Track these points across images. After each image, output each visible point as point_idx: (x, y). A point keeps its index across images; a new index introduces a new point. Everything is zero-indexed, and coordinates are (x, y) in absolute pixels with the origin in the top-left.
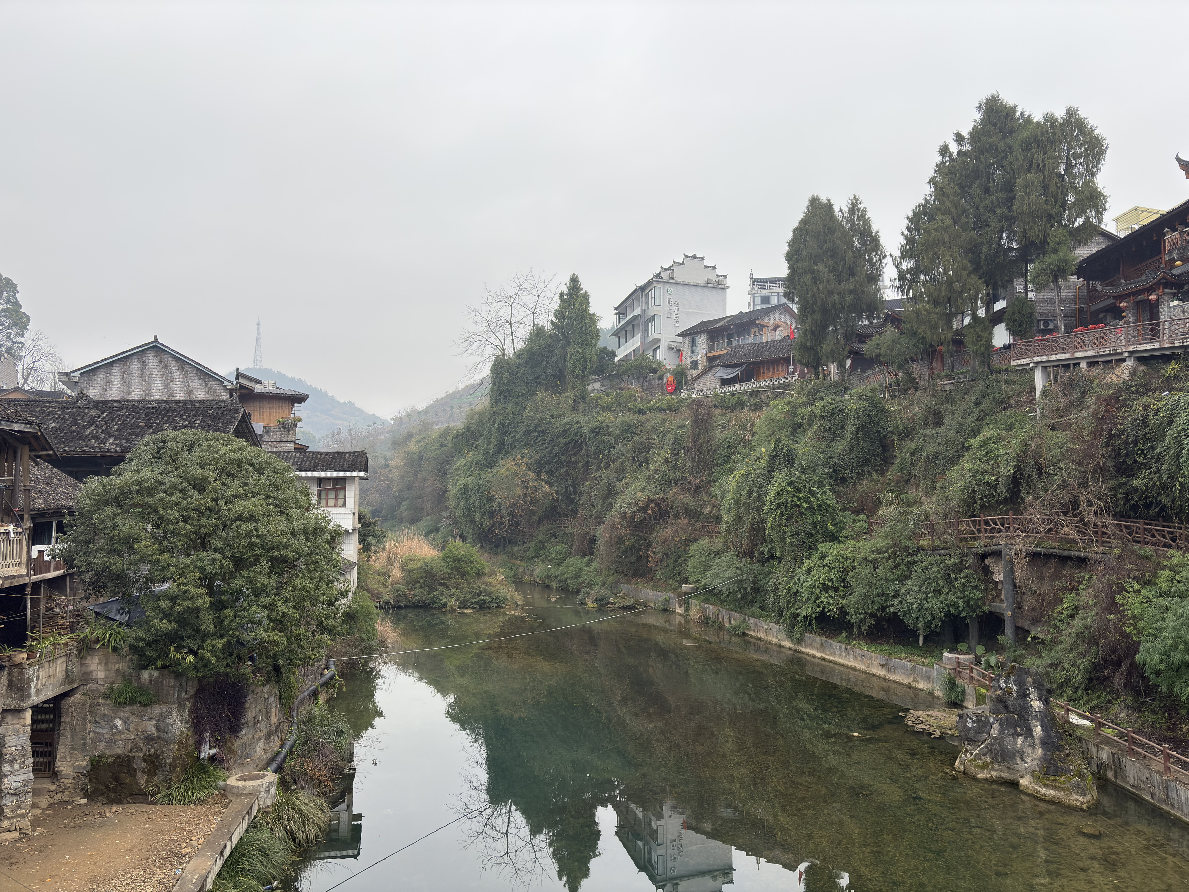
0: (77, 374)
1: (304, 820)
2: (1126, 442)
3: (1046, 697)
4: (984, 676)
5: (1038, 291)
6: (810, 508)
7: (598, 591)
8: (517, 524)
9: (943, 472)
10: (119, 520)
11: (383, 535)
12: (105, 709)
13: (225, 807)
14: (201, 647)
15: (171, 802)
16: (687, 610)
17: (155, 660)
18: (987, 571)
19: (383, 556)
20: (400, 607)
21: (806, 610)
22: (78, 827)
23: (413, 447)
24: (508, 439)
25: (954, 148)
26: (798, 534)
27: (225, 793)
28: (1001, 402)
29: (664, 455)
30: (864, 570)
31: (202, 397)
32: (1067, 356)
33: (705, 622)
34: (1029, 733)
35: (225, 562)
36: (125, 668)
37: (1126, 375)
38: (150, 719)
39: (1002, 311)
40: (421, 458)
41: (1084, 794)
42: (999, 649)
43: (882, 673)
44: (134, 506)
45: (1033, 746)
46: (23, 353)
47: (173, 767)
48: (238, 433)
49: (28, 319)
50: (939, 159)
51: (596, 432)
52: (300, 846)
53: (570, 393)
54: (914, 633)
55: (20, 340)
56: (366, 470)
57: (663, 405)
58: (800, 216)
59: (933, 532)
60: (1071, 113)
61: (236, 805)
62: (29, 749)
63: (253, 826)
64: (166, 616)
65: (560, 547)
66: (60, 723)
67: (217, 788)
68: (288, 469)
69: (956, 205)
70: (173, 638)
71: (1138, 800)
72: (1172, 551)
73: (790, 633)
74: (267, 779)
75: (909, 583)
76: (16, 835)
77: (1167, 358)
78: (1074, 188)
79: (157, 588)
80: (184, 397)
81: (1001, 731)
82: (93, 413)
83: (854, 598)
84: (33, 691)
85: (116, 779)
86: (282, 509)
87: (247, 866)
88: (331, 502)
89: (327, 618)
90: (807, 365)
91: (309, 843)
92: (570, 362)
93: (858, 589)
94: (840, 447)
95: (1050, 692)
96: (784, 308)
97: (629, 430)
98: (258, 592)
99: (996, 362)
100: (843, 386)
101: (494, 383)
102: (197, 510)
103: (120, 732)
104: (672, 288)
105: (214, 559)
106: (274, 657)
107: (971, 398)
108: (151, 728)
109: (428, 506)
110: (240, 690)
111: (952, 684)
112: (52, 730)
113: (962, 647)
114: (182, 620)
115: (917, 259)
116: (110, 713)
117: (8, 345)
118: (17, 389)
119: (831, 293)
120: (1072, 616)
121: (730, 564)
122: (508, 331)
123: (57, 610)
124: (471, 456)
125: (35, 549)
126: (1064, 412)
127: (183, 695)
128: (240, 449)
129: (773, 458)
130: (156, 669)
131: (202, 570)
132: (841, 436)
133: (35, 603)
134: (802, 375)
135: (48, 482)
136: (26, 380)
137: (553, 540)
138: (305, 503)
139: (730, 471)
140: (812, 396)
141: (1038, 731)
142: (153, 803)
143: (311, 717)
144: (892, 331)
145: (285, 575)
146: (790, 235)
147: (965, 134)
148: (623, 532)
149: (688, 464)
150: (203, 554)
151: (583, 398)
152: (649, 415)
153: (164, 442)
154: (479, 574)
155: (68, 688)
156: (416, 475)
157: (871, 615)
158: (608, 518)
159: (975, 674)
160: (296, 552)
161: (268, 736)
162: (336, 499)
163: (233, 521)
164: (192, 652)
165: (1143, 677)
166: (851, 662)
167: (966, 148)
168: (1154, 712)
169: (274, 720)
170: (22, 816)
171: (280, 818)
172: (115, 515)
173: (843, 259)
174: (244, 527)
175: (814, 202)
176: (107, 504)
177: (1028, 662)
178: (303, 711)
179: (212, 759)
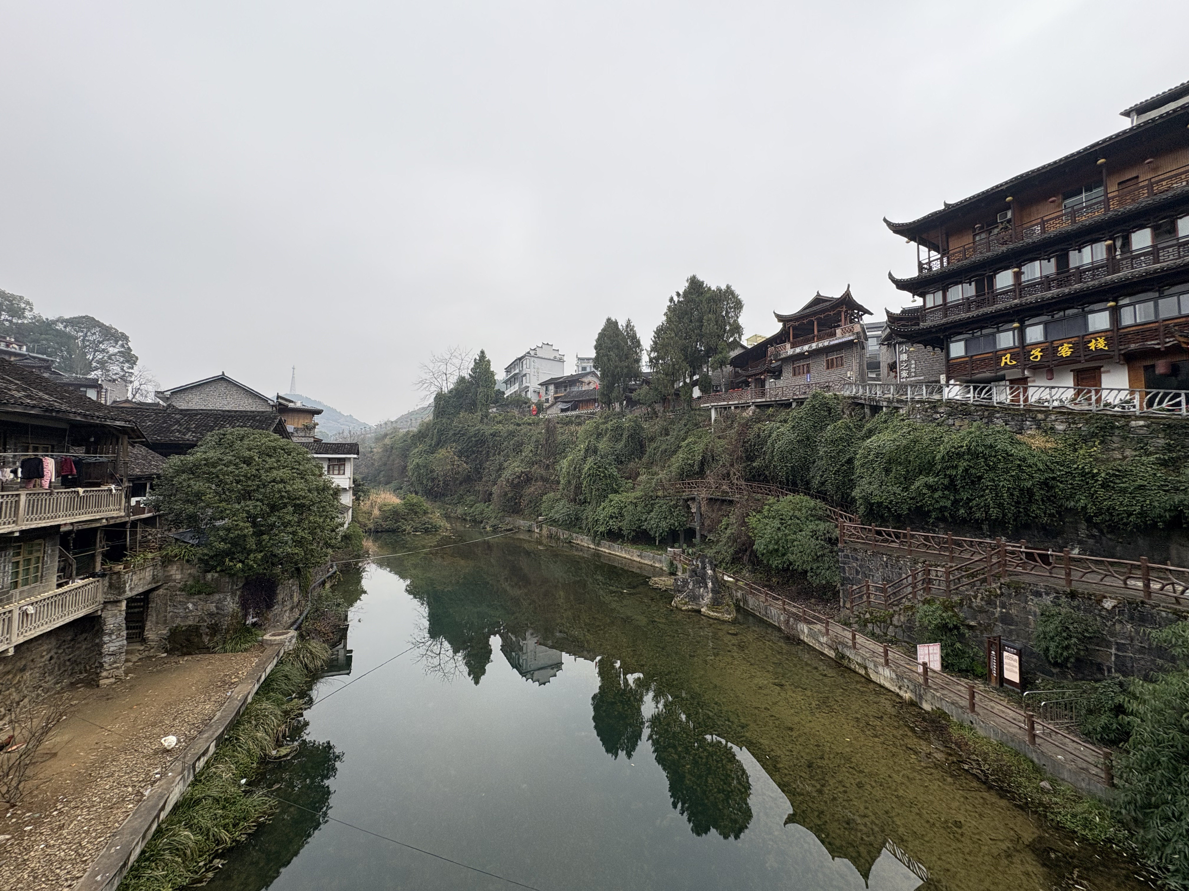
0: (169, 393)
1: (314, 657)
2: (751, 445)
3: (714, 568)
4: (686, 559)
5: (713, 371)
6: (605, 476)
7: (493, 521)
8: (448, 485)
9: (669, 459)
10: (192, 482)
11: (368, 491)
12: (181, 597)
13: (262, 652)
14: (247, 558)
15: (226, 652)
16: (541, 530)
17: (216, 567)
18: (689, 507)
19: (368, 503)
20: (377, 532)
21: (602, 529)
22: (159, 672)
23: (387, 441)
24: (443, 438)
25: (676, 299)
26: (599, 490)
27: (262, 644)
28: (696, 425)
29: (530, 448)
30: (630, 508)
31: (254, 409)
32: (725, 403)
33: (550, 536)
34: (706, 586)
35: (264, 507)
36: (195, 572)
37: (751, 413)
38: (212, 603)
39: (697, 380)
40: (392, 448)
41: (730, 614)
42: (694, 546)
43: (638, 559)
44: (204, 473)
45: (708, 592)
46: (132, 379)
47: (227, 631)
48: (275, 431)
49: (137, 358)
50: (669, 304)
51: (493, 435)
52: (312, 672)
53: (479, 413)
54: (654, 539)
55: (130, 371)
56: (358, 454)
57: (530, 421)
58: (602, 327)
59: (664, 489)
60: (728, 287)
61: (269, 651)
62: (124, 625)
63: (281, 662)
64: (223, 540)
65: (472, 498)
66: (148, 608)
67: (257, 641)
68: (307, 453)
69: (677, 326)
70: (229, 553)
71: (754, 616)
72: (769, 497)
73: (593, 541)
74: (289, 635)
75: (652, 514)
76: (113, 680)
77: (769, 406)
78: (729, 323)
79: (218, 523)
80: (241, 409)
81: (693, 586)
82: (177, 416)
83: (625, 522)
84: (127, 588)
85: (188, 640)
86: (302, 475)
87: (276, 686)
88: (336, 472)
89: (330, 539)
90: (605, 403)
91: (317, 670)
92: (479, 397)
93: (628, 518)
94: (620, 445)
95: (716, 566)
96: (593, 373)
97: (512, 434)
98: (286, 525)
99: (694, 405)
100: (622, 414)
101: (436, 407)
102: (245, 476)
103: (191, 611)
104: (536, 359)
105: (257, 506)
106: (296, 563)
107: (683, 422)
108: (213, 608)
109: (396, 474)
110: (274, 582)
111: (672, 564)
112: (142, 613)
113: (676, 545)
114: (234, 543)
115: (658, 353)
116: (184, 600)
117: (122, 373)
118: (127, 401)
119: (616, 367)
120: (726, 529)
121: (564, 506)
122: (444, 378)
123: (150, 537)
124: (421, 447)
125: (134, 501)
126: (724, 430)
127: (235, 587)
128: (275, 440)
129: (587, 451)
130: (216, 572)
131: (248, 512)
132: (621, 440)
133: (134, 534)
134: (602, 408)
135: (145, 458)
136: (134, 396)
137: (468, 494)
138: (317, 472)
139: (565, 457)
140: (607, 419)
141: (710, 585)
142: (213, 653)
143: (320, 597)
144: (645, 387)
145: (304, 514)
146: (597, 336)
147: (681, 293)
148: (507, 490)
149: (543, 453)
150: (248, 503)
151: (486, 416)
152: (522, 427)
153: (224, 435)
154: (425, 513)
155: (154, 586)
156: (389, 457)
157: (634, 530)
158: (499, 482)
159: (682, 558)
160: (311, 501)
161: (292, 609)
162: (339, 470)
163: (270, 483)
164: (240, 561)
165: (756, 557)
166: (624, 555)
167: (681, 299)
168: (761, 573)
169: (296, 599)
170: (117, 668)
171: (298, 656)
172: (189, 479)
173: (623, 350)
174: (276, 486)
175: (609, 320)
176: (183, 472)
177: (706, 551)
178: (315, 594)
179: (254, 624)
